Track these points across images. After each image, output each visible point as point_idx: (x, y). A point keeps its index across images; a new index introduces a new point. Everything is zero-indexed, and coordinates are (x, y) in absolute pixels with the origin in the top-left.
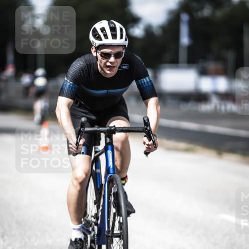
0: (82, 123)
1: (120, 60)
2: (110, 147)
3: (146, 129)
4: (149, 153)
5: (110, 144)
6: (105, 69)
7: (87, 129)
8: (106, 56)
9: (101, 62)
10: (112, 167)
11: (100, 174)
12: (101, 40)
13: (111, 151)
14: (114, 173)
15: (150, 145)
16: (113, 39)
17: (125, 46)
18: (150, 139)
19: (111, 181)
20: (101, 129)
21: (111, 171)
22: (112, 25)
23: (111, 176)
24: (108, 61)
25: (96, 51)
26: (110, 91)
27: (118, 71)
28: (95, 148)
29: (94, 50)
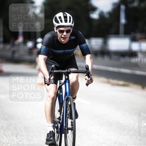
0: (52, 68)
1: (69, 34)
2: (67, 81)
3: (87, 71)
4: (88, 85)
5: (67, 80)
6: (61, 39)
7: (55, 71)
8: (62, 32)
9: (59, 35)
10: (68, 92)
11: (62, 95)
12: (59, 23)
13: (68, 83)
14: (69, 95)
15: (89, 80)
16: (65, 22)
17: (72, 26)
18: (89, 77)
19: (67, 100)
20: (63, 71)
21: (68, 94)
22: (65, 15)
23: (67, 97)
24: (62, 35)
25: (56, 29)
26: (66, 51)
27: (69, 40)
28: (60, 82)
29: (55, 28)
